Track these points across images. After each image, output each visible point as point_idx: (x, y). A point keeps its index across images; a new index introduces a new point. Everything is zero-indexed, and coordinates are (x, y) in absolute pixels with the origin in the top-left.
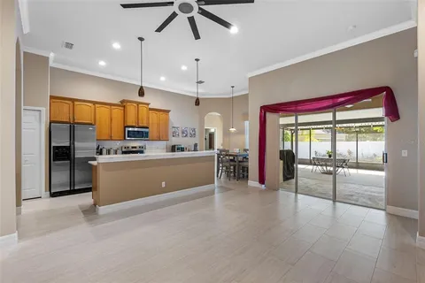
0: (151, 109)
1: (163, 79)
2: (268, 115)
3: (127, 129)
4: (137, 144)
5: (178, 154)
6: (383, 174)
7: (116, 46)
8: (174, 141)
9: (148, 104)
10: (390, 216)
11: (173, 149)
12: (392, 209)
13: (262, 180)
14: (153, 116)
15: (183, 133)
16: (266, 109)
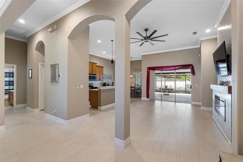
0: (97, 66)
1: (104, 53)
2: (151, 71)
5: (107, 87)
6: (190, 95)
7: (99, 41)
8: (104, 81)
9: (96, 64)
10: (193, 105)
11: (104, 85)
12: (193, 103)
13: (148, 97)
14: (98, 69)
15: (107, 77)
16: (150, 69)
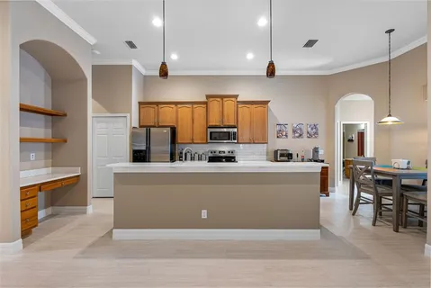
0: (240, 103)
3: (210, 130)
4: (224, 148)
9: (236, 96)
14: (243, 110)
15: (294, 132)
